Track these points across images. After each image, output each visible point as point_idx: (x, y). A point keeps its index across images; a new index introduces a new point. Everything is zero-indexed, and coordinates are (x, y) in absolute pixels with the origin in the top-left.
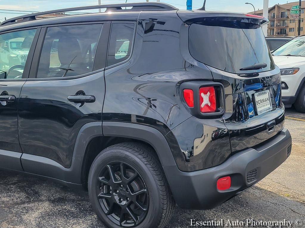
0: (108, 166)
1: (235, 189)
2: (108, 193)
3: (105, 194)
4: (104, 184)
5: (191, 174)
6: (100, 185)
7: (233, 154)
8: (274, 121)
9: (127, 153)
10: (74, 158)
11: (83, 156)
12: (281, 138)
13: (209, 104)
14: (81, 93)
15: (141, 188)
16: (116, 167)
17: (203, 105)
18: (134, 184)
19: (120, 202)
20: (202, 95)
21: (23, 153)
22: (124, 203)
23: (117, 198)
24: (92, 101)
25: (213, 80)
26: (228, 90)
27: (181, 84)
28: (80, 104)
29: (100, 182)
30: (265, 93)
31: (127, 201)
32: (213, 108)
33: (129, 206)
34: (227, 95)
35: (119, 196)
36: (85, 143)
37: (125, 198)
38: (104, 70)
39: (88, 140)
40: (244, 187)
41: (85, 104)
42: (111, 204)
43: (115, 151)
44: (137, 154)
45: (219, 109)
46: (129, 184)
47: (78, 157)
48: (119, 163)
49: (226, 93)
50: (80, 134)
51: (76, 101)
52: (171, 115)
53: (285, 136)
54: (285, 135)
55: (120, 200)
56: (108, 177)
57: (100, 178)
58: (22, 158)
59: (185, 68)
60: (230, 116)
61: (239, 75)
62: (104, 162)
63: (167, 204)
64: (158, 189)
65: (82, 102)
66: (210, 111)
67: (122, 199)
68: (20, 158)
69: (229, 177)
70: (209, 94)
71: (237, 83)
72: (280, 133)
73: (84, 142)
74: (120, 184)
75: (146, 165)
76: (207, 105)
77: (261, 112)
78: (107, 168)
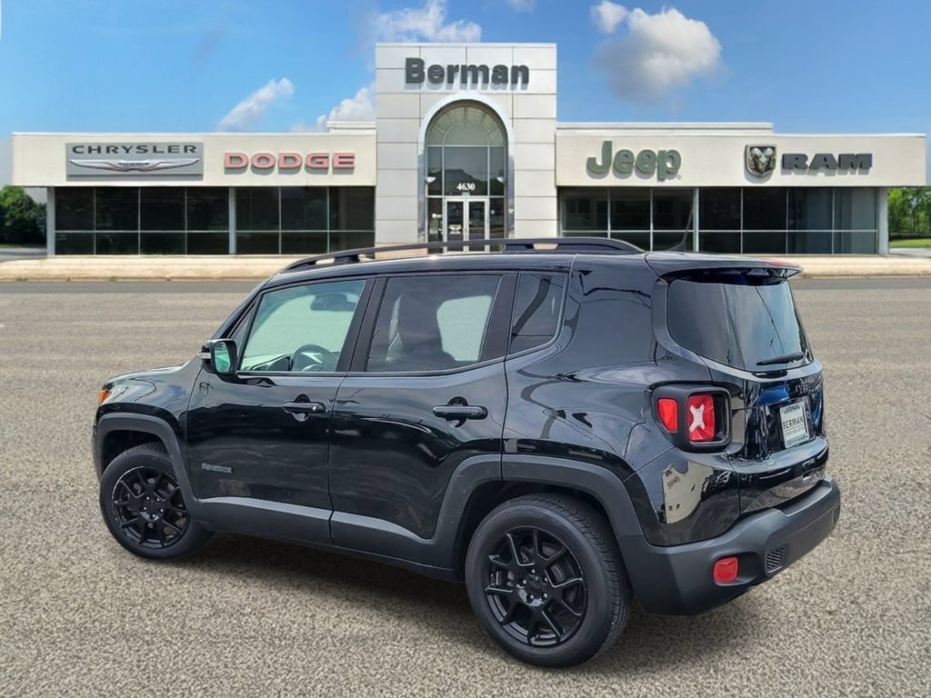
0: (509, 535)
1: (746, 581)
2: (504, 585)
3: (498, 587)
4: (499, 568)
5: (671, 551)
6: (490, 568)
7: (744, 517)
8: (812, 461)
9: (548, 512)
10: (440, 520)
11: (460, 517)
12: (823, 493)
13: (703, 427)
14: (461, 401)
15: (568, 577)
16: (524, 538)
17: (692, 428)
18: (556, 571)
19: (530, 600)
20: (692, 409)
21: (333, 511)
22: (537, 602)
23: (523, 594)
24: (482, 416)
25: (712, 383)
26: (737, 403)
27: (653, 389)
28: (458, 422)
29: (491, 564)
30: (797, 407)
31: (544, 598)
32: (710, 433)
33: (545, 608)
34: (735, 412)
35: (526, 590)
36: (466, 493)
37: (539, 594)
38: (505, 360)
39: (472, 486)
40: (761, 577)
41: (468, 421)
42: (512, 605)
43: (525, 507)
44: (566, 514)
45: (717, 435)
46: (548, 568)
47: (448, 517)
48: (531, 531)
49: (733, 408)
50: (456, 475)
51: (450, 417)
52: (629, 446)
53: (831, 489)
54: (830, 487)
55: (528, 597)
56: (507, 556)
57: (491, 557)
58: (332, 519)
59: (655, 361)
60: (738, 449)
61: (754, 373)
62: (502, 528)
63: (620, 604)
64: (605, 576)
65: (462, 418)
66: (701, 438)
67: (532, 597)
68: (328, 519)
69: (735, 559)
70: (702, 407)
71: (750, 387)
72: (821, 484)
73: (464, 492)
74: (529, 569)
75: (583, 533)
76: (699, 428)
77: (790, 442)
78: (506, 539)
